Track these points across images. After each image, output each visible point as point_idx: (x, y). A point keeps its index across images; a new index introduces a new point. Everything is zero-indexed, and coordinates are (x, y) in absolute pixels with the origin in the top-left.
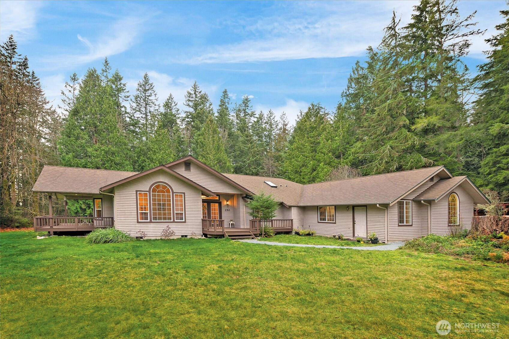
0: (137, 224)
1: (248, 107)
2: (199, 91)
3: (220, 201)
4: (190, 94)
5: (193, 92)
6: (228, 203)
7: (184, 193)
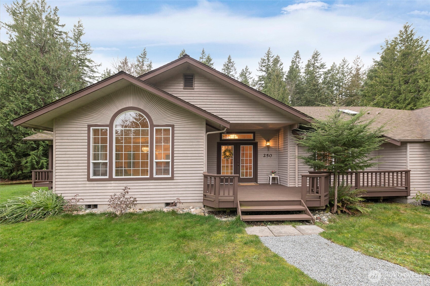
0: (88, 183)
1: (318, 60)
2: (272, 56)
3: (256, 141)
4: (264, 60)
5: (266, 58)
6: (268, 144)
7: (173, 126)
